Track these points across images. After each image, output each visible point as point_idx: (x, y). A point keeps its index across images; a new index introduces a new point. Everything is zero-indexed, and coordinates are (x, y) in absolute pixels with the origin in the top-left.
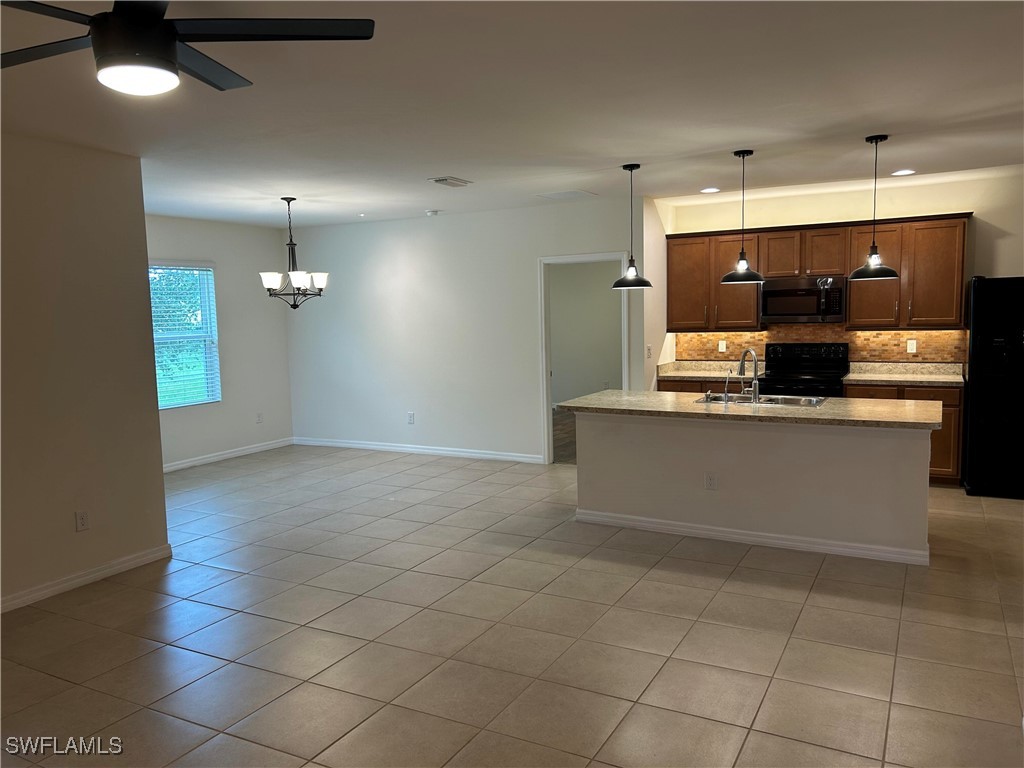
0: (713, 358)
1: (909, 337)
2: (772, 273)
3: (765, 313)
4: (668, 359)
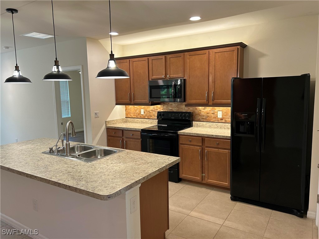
0: (139, 117)
1: (219, 110)
2: (154, 77)
3: (151, 97)
4: (118, 118)
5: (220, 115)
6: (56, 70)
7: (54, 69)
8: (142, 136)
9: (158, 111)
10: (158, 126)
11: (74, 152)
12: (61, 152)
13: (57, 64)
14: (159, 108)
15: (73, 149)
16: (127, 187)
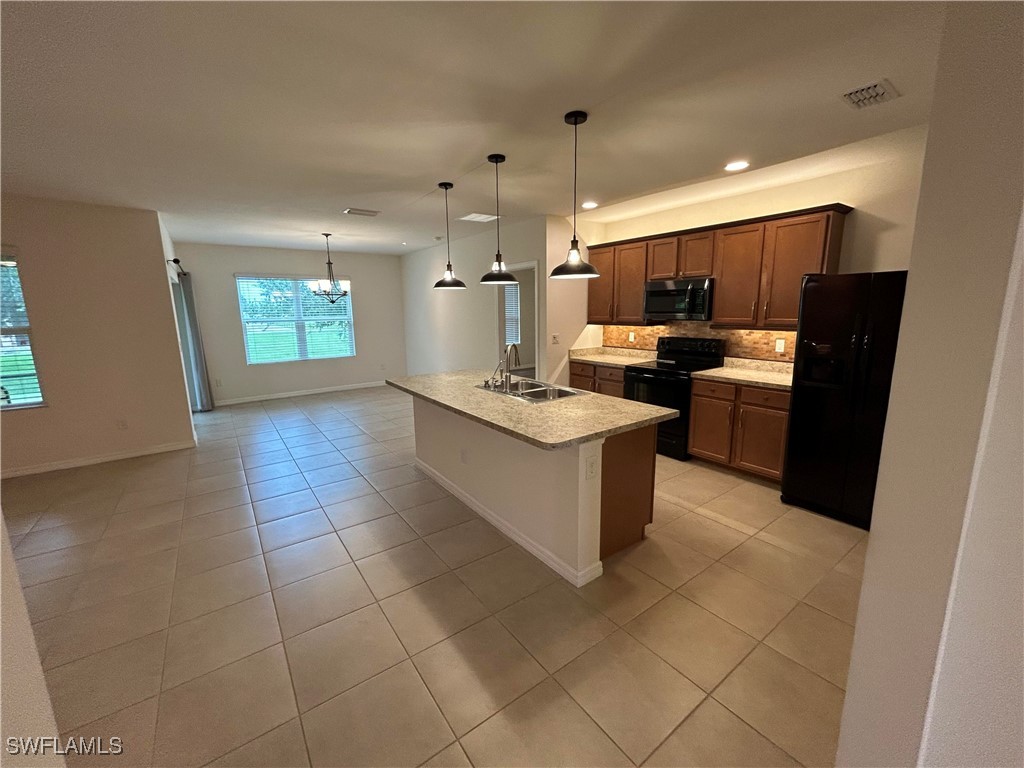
0: (625, 346)
1: (778, 336)
2: (656, 276)
3: (647, 311)
4: (590, 345)
5: (780, 347)
6: (498, 268)
7: (495, 267)
8: (625, 376)
9: (660, 335)
10: (658, 363)
11: (517, 389)
12: (500, 388)
13: (499, 259)
14: (662, 331)
15: (515, 387)
16: (582, 438)
